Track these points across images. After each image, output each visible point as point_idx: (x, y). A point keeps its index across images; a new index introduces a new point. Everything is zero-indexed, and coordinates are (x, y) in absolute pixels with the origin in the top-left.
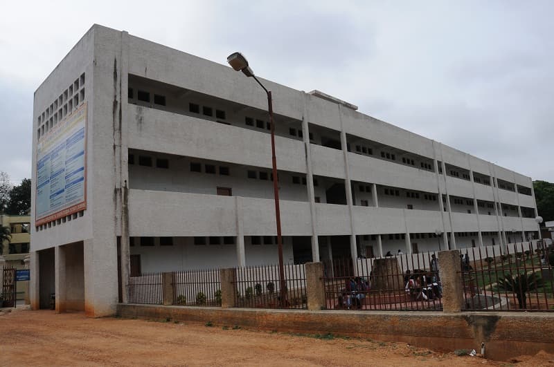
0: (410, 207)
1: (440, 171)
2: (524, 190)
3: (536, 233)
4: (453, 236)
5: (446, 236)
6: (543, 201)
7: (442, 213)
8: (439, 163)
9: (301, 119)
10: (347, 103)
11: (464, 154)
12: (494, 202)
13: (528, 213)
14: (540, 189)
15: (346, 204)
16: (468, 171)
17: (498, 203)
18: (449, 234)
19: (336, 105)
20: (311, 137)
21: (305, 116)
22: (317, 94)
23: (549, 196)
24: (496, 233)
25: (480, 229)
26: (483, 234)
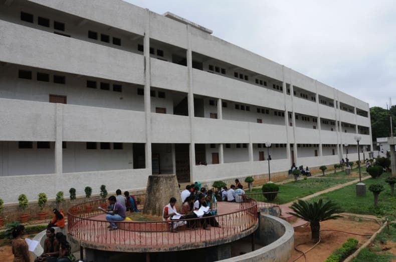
0: (260, 121)
1: (288, 91)
2: (362, 113)
3: (369, 146)
4: (295, 147)
5: (288, 147)
6: (377, 122)
7: (287, 127)
8: (288, 85)
9: (143, 35)
10: (201, 27)
11: (312, 80)
12: (335, 121)
13: (363, 130)
14: (375, 113)
15: (187, 115)
16: (315, 94)
17: (338, 122)
18: (292, 145)
19: (185, 26)
20: (152, 51)
21: (147, 32)
22: (169, 16)
23: (382, 119)
24: (335, 145)
25: (321, 142)
26: (324, 146)
